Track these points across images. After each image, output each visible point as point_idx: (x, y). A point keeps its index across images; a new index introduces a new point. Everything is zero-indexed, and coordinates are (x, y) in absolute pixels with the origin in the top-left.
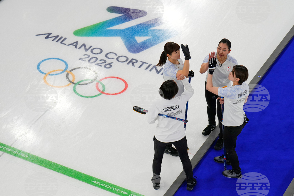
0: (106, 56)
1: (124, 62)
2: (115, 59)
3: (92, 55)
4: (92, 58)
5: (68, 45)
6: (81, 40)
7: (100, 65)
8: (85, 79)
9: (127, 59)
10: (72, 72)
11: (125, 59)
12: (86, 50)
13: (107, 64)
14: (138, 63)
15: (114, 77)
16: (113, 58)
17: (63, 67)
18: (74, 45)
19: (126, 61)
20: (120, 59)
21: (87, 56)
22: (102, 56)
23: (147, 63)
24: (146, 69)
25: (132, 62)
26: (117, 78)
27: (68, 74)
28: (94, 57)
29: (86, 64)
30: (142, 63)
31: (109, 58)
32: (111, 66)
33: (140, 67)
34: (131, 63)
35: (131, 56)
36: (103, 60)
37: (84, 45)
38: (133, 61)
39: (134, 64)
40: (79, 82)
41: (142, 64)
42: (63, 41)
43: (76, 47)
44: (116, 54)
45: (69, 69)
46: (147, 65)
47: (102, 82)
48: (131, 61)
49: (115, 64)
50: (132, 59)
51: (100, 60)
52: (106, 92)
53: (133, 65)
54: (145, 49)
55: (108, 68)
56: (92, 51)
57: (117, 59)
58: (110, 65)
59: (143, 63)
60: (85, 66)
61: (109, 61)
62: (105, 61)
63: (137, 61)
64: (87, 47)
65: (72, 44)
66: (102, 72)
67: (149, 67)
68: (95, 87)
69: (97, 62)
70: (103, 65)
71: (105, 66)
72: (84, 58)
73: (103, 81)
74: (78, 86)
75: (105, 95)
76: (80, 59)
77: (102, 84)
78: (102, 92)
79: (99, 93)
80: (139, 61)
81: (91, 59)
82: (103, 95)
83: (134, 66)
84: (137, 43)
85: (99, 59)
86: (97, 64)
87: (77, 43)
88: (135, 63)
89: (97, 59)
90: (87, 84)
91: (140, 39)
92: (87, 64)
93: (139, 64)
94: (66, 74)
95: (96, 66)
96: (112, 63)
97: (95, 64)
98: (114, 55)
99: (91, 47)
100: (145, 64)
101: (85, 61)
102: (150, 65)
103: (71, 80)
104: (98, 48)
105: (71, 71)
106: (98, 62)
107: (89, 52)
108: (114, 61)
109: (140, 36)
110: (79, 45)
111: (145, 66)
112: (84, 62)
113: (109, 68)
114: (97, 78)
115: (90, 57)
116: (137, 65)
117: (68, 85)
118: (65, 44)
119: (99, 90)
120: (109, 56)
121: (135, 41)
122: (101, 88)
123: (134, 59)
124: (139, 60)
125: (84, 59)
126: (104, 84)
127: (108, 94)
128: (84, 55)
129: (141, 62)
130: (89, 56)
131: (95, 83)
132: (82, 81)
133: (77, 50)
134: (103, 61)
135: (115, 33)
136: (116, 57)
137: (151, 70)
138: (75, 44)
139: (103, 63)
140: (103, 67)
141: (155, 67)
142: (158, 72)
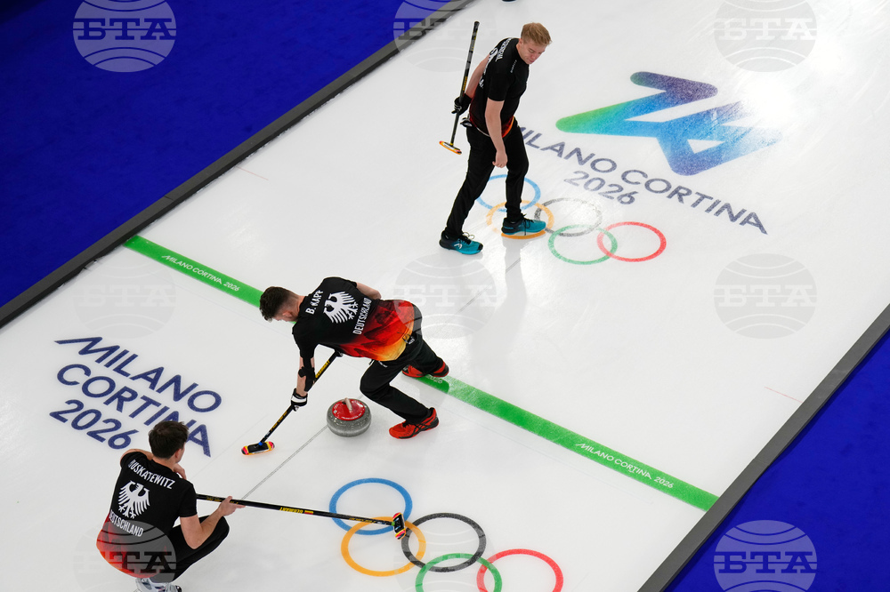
0: (624, 177)
1: (662, 192)
2: (643, 186)
3: (593, 174)
4: (594, 179)
5: (543, 149)
6: (573, 140)
7: (609, 195)
8: (576, 224)
9: (669, 187)
10: (549, 207)
11: (663, 186)
12: (581, 161)
13: (626, 195)
14: (691, 195)
16: (637, 183)
17: (530, 195)
18: (557, 151)
19: (666, 190)
20: (653, 186)
21: (583, 175)
22: (614, 177)
23: (711, 198)
24: (709, 210)
25: (679, 194)
26: (645, 225)
27: (538, 211)
28: (598, 179)
29: (580, 192)
30: (699, 197)
31: (630, 182)
32: (632, 200)
33: (694, 205)
34: (676, 196)
35: (677, 180)
36: (616, 185)
37: (578, 151)
38: (682, 191)
39: (684, 197)
40: (562, 230)
41: (700, 200)
42: (534, 139)
43: (560, 154)
44: (644, 175)
45: (541, 201)
46: (711, 202)
47: (611, 231)
48: (676, 192)
49: (643, 195)
50: (680, 188)
51: (611, 185)
52: (618, 254)
53: (681, 200)
54: (709, 167)
55: (626, 203)
56: (593, 165)
57: (647, 185)
58: (631, 197)
59: (704, 197)
61: (628, 188)
62: (621, 189)
63: (689, 192)
64: (584, 157)
65: (552, 148)
66: (617, 212)
67: (714, 206)
69: (602, 190)
70: (616, 195)
71: (620, 198)
72: (575, 179)
73: (613, 229)
74: (558, 238)
75: (617, 260)
76: (567, 180)
77: (611, 236)
78: (610, 255)
79: (603, 255)
80: (694, 192)
81: (590, 181)
82: (611, 259)
83: (682, 202)
84: (692, 152)
85: (608, 182)
86: (604, 194)
87: (562, 145)
88: (684, 195)
89: (603, 182)
91: (698, 145)
92: (586, 194)
93: (694, 198)
94: (534, 212)
95: (601, 197)
96: (635, 193)
97: (600, 194)
98: (641, 175)
99: (592, 155)
100: (705, 199)
101: (577, 185)
102: (718, 202)
104: (607, 160)
105: (545, 205)
106: (605, 188)
107: (587, 167)
108: (641, 188)
110: (566, 152)
111: (706, 203)
112: (575, 187)
113: (629, 203)
114: (600, 223)
115: (589, 179)
116: (689, 200)
118: (538, 147)
119: (604, 250)
120: (629, 177)
121: (689, 148)
122: (608, 245)
123: (684, 189)
125: (576, 182)
126: (616, 238)
127: (622, 259)
128: (576, 173)
129: (698, 193)
130: (587, 176)
131: (596, 233)
132: (567, 227)
133: (562, 160)
134: (616, 188)
136: (644, 180)
137: (718, 213)
138: (559, 149)
139: (615, 192)
140: (616, 200)
141: (727, 207)
142: (733, 218)
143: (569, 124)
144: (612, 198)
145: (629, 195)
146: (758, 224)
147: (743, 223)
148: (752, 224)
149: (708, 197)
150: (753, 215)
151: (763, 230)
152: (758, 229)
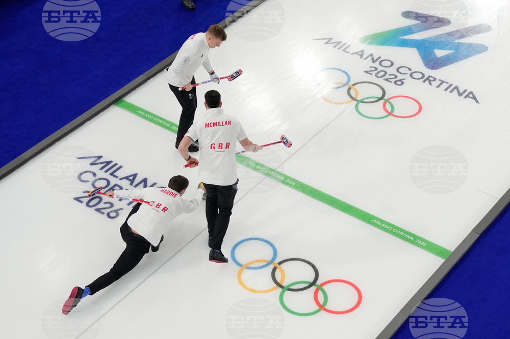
0: (398, 70)
1: (419, 79)
2: (408, 75)
3: (380, 68)
4: (381, 71)
5: (352, 54)
6: (368, 49)
7: (389, 80)
9: (424, 76)
10: (355, 86)
11: (420, 76)
12: (374, 61)
13: (399, 81)
14: (436, 81)
16: (405, 74)
18: (359, 55)
19: (422, 78)
20: (414, 75)
21: (374, 69)
22: (392, 70)
23: (447, 83)
24: (446, 90)
25: (429, 80)
26: (410, 98)
27: (349, 89)
28: (384, 71)
29: (372, 78)
30: (441, 82)
31: (401, 73)
32: (403, 83)
33: (438, 86)
34: (427, 81)
36: (393, 75)
37: (371, 55)
38: (431, 79)
39: (432, 82)
40: (363, 99)
41: (441, 84)
42: (347, 47)
43: (361, 56)
44: (410, 69)
45: (351, 83)
46: (448, 85)
47: (391, 101)
48: (427, 79)
49: (408, 81)
50: (430, 77)
51: (390, 75)
56: (380, 63)
57: (411, 75)
59: (443, 82)
61: (400, 77)
62: (396, 77)
63: (435, 79)
64: (375, 59)
65: (357, 53)
67: (449, 87)
68: (382, 106)
70: (393, 80)
71: (395, 82)
72: (370, 71)
74: (361, 104)
75: (394, 117)
76: (366, 72)
77: (390, 103)
78: (390, 114)
79: (387, 114)
81: (378, 72)
82: (391, 116)
83: (431, 85)
84: (436, 57)
85: (388, 73)
86: (386, 80)
87: (363, 52)
89: (386, 72)
90: (372, 102)
93: (438, 82)
95: (384, 81)
96: (404, 79)
97: (384, 79)
98: (408, 69)
99: (380, 58)
101: (371, 74)
102: (451, 85)
103: (353, 96)
104: (388, 60)
105: (354, 85)
106: (387, 77)
107: (377, 64)
108: (408, 77)
110: (364, 56)
111: (445, 86)
113: (400, 85)
114: (384, 96)
116: (435, 84)
117: (350, 102)
118: (348, 53)
119: (387, 111)
120: (401, 70)
121: (435, 54)
122: (389, 109)
123: (432, 77)
124: (438, 78)
126: (394, 104)
127: (397, 116)
128: (371, 67)
129: (441, 80)
130: (377, 69)
132: (366, 98)
133: (362, 60)
134: (394, 77)
136: (409, 72)
137: (451, 92)
138: (361, 54)
140: (393, 83)
141: (456, 88)
142: (460, 95)
144: (391, 82)
145: (401, 80)
146: (474, 98)
147: (466, 97)
148: (471, 97)
149: (445, 82)
150: (471, 93)
151: (477, 102)
152: (474, 101)
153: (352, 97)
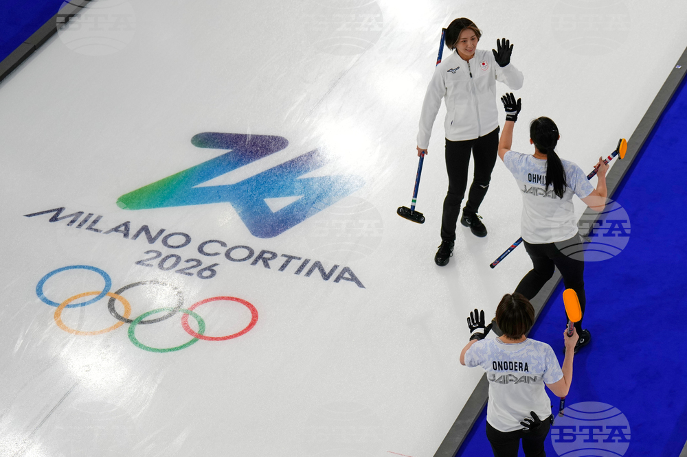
0: (201, 250)
1: (244, 260)
2: (222, 256)
3: (166, 251)
4: (168, 257)
5: (107, 232)
6: (137, 218)
7: (187, 271)
8: (156, 308)
9: (252, 253)
10: (122, 294)
11: (245, 253)
12: (152, 240)
13: (205, 269)
14: (277, 259)
15: (223, 298)
16: (216, 254)
17: (100, 285)
18: (122, 232)
19: (249, 257)
20: (233, 254)
21: (154, 255)
22: (190, 252)
23: (299, 259)
24: (299, 271)
25: (264, 258)
26: (232, 299)
27: (112, 301)
28: (173, 256)
29: (154, 273)
30: (286, 259)
31: (208, 255)
32: (213, 273)
33: (283, 268)
34: (260, 262)
35: (259, 244)
36: (193, 260)
37: (145, 229)
38: (266, 256)
39: (269, 262)
40: (141, 317)
41: (288, 262)
42: (95, 222)
43: (126, 235)
44: (223, 244)
45: (113, 290)
46: (300, 263)
47: (196, 311)
48: (260, 257)
49: (226, 268)
50: (263, 252)
51: (188, 261)
52: (206, 334)
53: (267, 265)
54: (292, 225)
55: (207, 277)
56: (165, 242)
57: (228, 255)
58: (212, 270)
59: (290, 258)
60: (152, 279)
61: (207, 261)
62: (199, 263)
63: (274, 255)
64: (153, 234)
65: (116, 229)
66: (194, 289)
67: (303, 266)
68: (180, 324)
69: (179, 267)
70: (195, 271)
71: (200, 274)
72: (148, 260)
73: (197, 308)
75: (207, 341)
76: (139, 263)
77: (196, 316)
78: (199, 336)
79: (191, 338)
81: (164, 260)
82: (201, 341)
83: (269, 268)
84: (272, 214)
85: (184, 258)
86: (181, 271)
87: (126, 225)
88: (269, 259)
89: (178, 258)
90: (160, 320)
91: (277, 204)
92: (156, 273)
93: (280, 261)
94: (107, 302)
95: (178, 275)
96: (215, 265)
97: (176, 272)
98: (219, 245)
99: (162, 231)
100: (293, 260)
101: (152, 266)
102: (306, 262)
103: (121, 313)
104: (180, 234)
105: (118, 292)
106: (182, 265)
107: (158, 245)
108: (221, 259)
109: (276, 195)
110: (133, 230)
111: (295, 265)
112: (148, 268)
113: (211, 277)
114: (182, 304)
115: (163, 257)
116: (276, 264)
117: (116, 326)
118: (101, 231)
119: (191, 332)
120: (207, 249)
121: (266, 208)
122: (194, 326)
123: (268, 252)
124: (279, 253)
125: (148, 262)
126: (202, 317)
127: (212, 339)
128: (148, 252)
129: (285, 256)
130: (159, 254)
131: (180, 314)
132: (148, 314)
133: (129, 240)
134: (194, 263)
135: (218, 195)
136: (223, 250)
137: (308, 274)
138: (124, 229)
139: (193, 267)
140: (195, 275)
141: (318, 265)
142: (326, 277)
143: (131, 200)
144: (190, 274)
145: (210, 268)
146: (354, 278)
147: (337, 280)
148: (347, 279)
149: (294, 258)
150: (346, 270)
151: (360, 284)
152: (353, 284)
153: (119, 317)
